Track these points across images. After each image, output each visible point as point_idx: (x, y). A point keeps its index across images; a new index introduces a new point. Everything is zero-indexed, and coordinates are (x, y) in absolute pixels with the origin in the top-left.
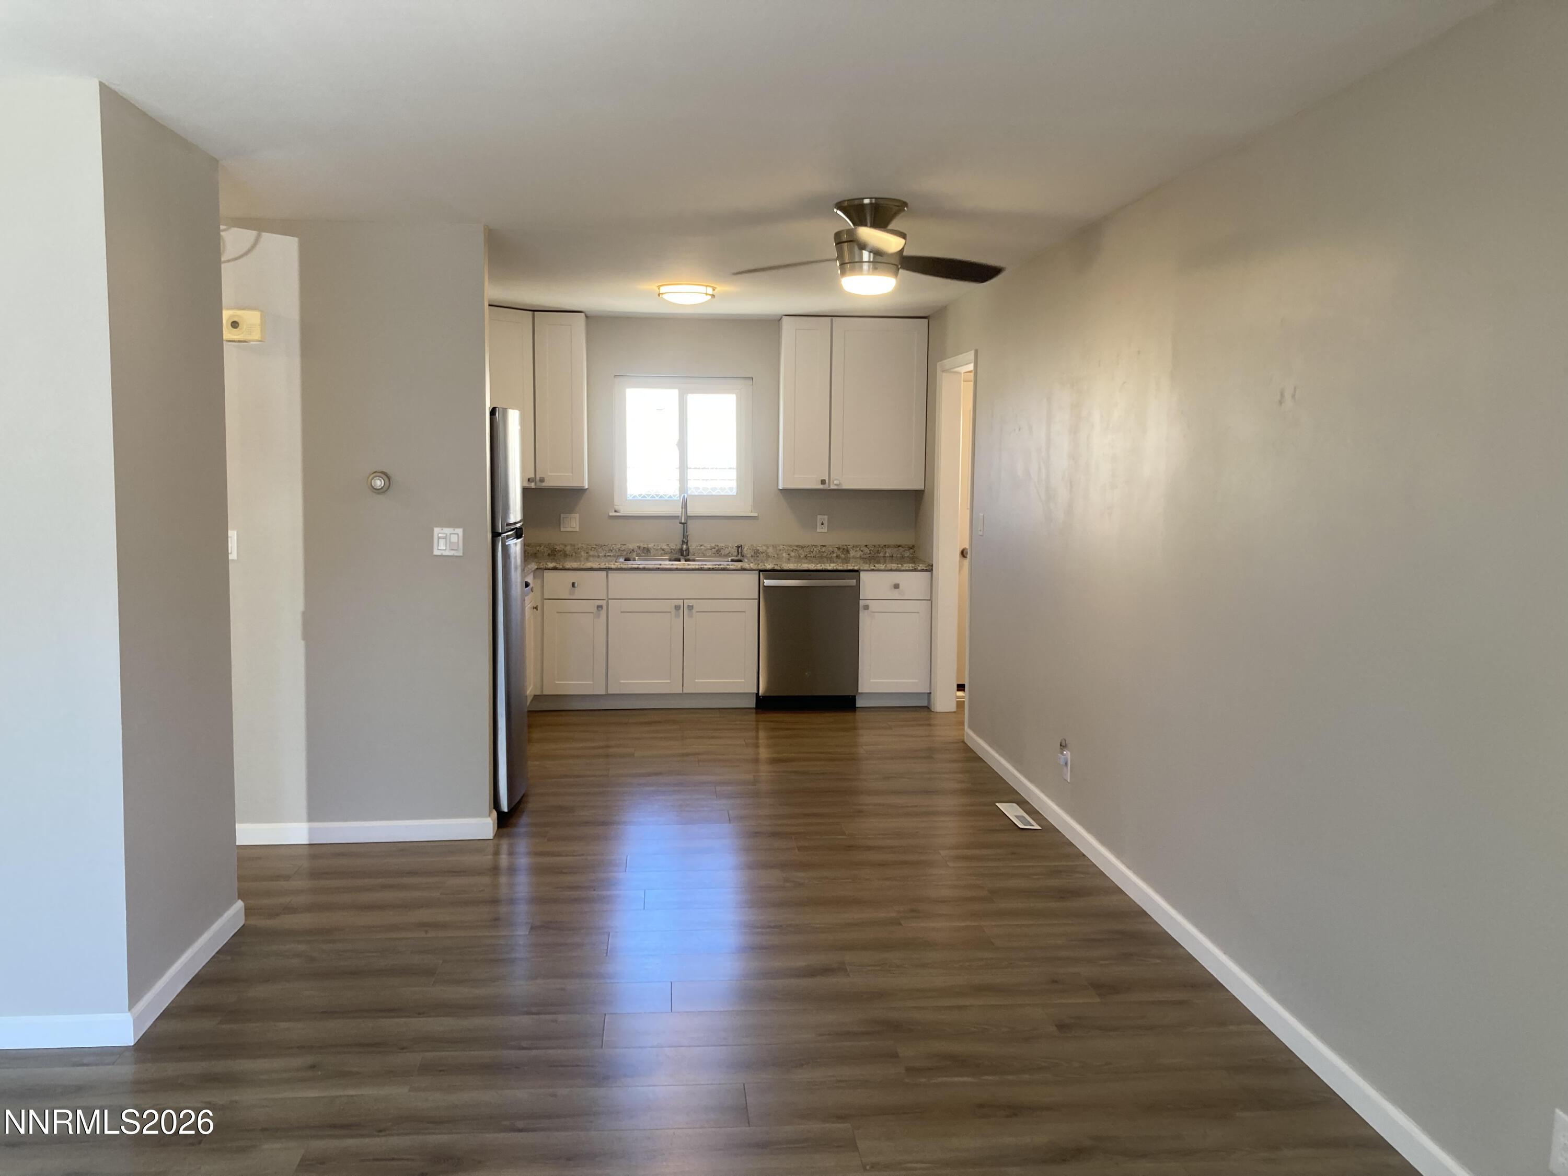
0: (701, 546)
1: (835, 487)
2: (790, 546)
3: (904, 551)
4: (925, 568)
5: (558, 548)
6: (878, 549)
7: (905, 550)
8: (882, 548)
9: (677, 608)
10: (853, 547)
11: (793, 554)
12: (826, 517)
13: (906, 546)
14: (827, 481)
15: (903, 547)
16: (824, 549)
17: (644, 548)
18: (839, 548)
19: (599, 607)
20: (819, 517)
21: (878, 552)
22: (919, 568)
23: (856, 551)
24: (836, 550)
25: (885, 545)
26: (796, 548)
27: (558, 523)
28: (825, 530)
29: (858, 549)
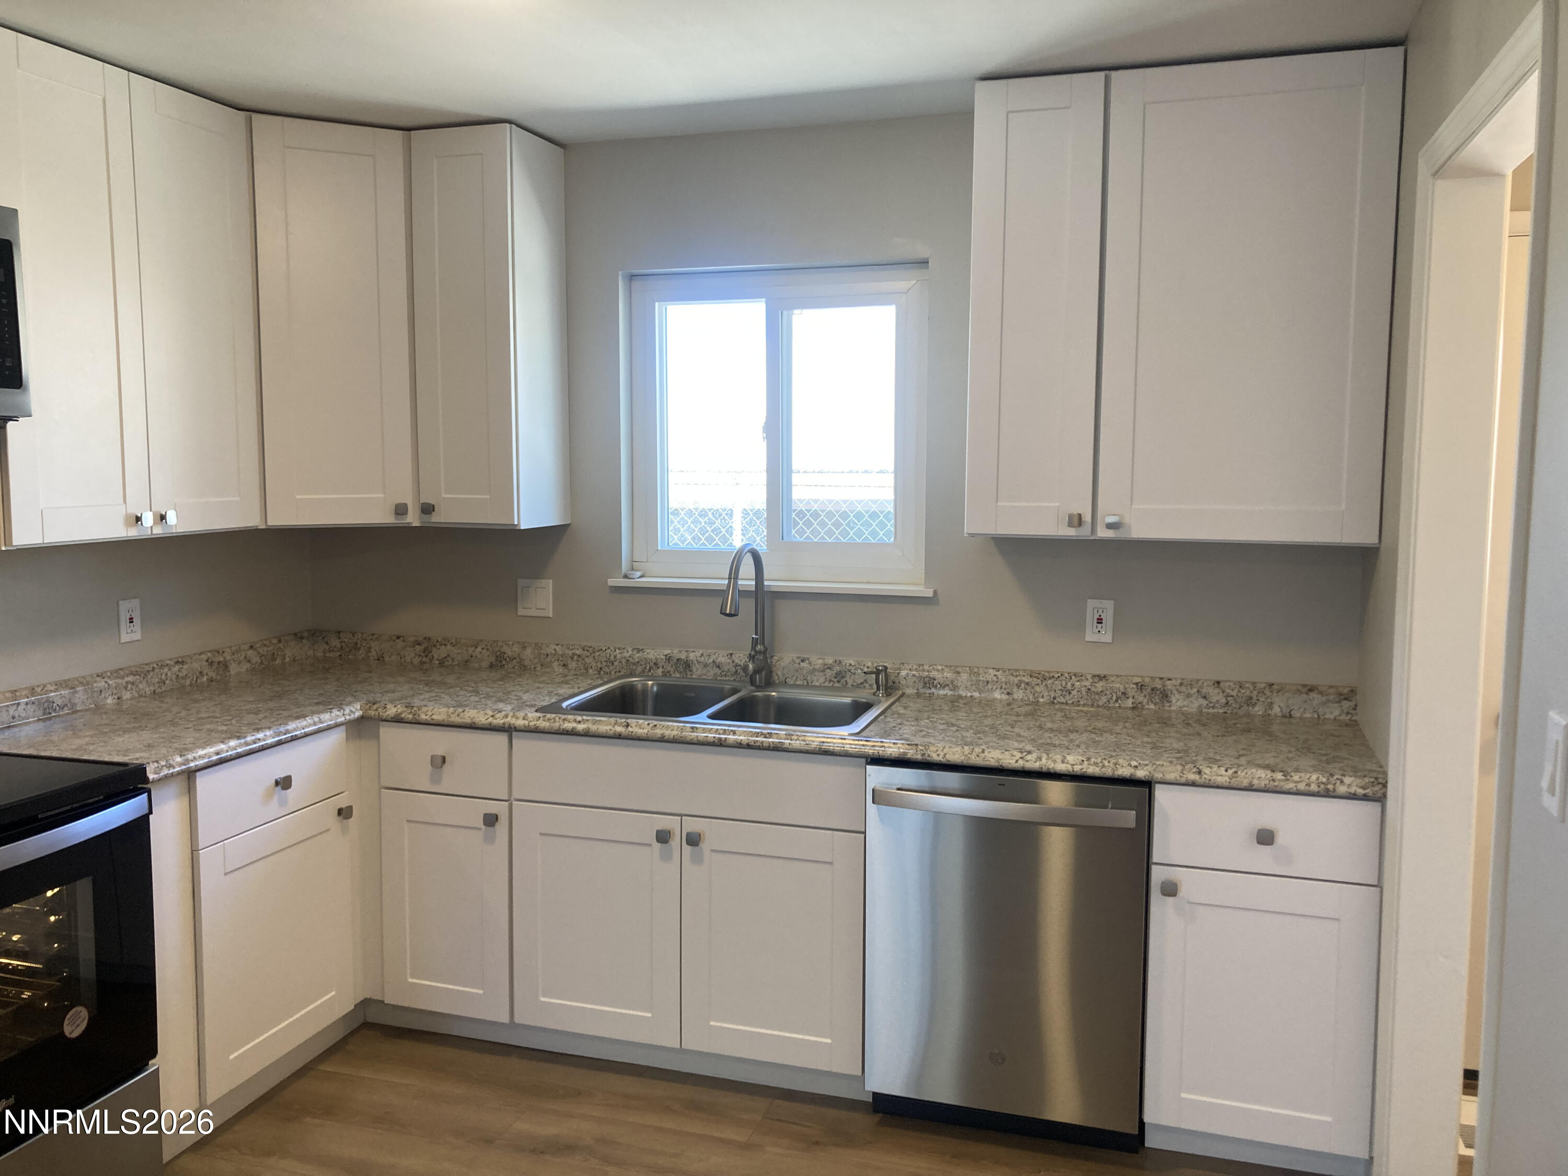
0: (803, 661)
1: (1110, 534)
2: (1013, 672)
3: (1325, 704)
4: (1360, 791)
5: (509, 652)
6: (1248, 693)
7: (1328, 701)
8: (1261, 692)
9: (663, 837)
10: (1181, 684)
11: (1019, 694)
12: (1109, 605)
13: (1332, 691)
14: (1087, 518)
15: (1321, 693)
16: (1100, 686)
17: (678, 660)
18: (1141, 687)
19: (491, 820)
20: (1091, 604)
21: (1249, 701)
22: (1342, 789)
23: (1189, 696)
24: (1132, 690)
25: (1271, 685)
26: (1026, 679)
27: (512, 598)
28: (1108, 638)
29: (1195, 690)
